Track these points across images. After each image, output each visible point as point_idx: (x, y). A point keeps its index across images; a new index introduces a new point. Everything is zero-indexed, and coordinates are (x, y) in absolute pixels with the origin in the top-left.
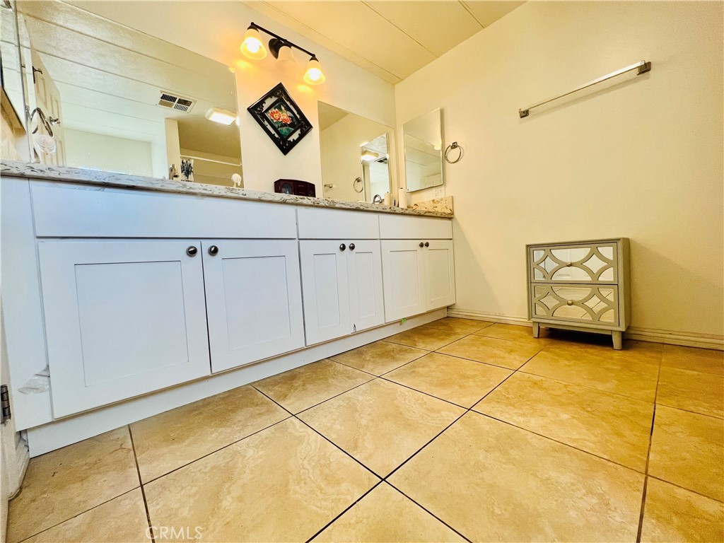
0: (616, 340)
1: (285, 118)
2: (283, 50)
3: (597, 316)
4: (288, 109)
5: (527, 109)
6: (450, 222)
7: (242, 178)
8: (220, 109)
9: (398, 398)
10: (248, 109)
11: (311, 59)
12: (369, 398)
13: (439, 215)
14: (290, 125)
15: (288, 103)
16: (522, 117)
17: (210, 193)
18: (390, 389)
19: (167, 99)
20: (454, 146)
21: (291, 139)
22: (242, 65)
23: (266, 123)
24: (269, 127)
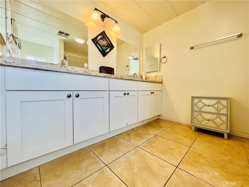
0: (226, 136)
1: (105, 43)
2: (106, 19)
3: (218, 126)
4: (106, 40)
5: (193, 46)
6: (161, 84)
7: (88, 65)
8: (80, 38)
9: (147, 159)
10: (92, 40)
11: (116, 23)
12: (135, 158)
13: (158, 82)
14: (106, 46)
15: (106, 38)
16: (191, 49)
17: (78, 73)
18: (143, 154)
19: (61, 33)
20: (165, 57)
21: (106, 51)
22: (90, 23)
23: (98, 45)
24: (99, 47)
